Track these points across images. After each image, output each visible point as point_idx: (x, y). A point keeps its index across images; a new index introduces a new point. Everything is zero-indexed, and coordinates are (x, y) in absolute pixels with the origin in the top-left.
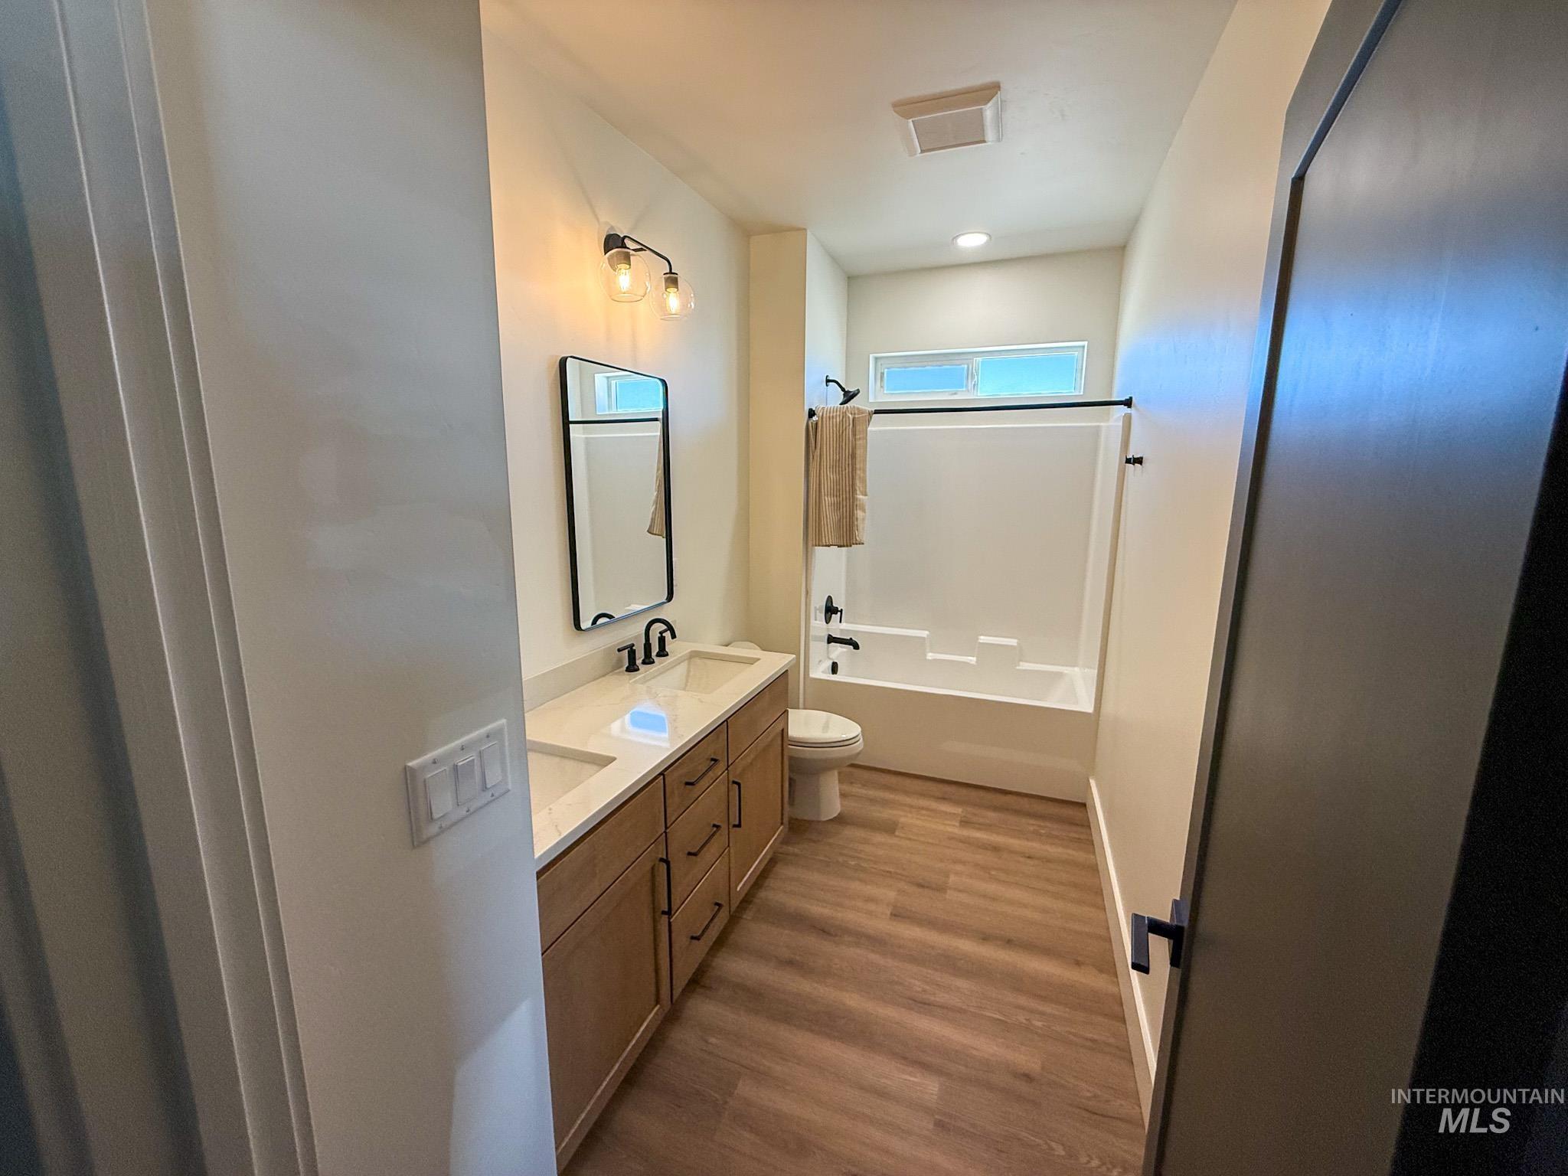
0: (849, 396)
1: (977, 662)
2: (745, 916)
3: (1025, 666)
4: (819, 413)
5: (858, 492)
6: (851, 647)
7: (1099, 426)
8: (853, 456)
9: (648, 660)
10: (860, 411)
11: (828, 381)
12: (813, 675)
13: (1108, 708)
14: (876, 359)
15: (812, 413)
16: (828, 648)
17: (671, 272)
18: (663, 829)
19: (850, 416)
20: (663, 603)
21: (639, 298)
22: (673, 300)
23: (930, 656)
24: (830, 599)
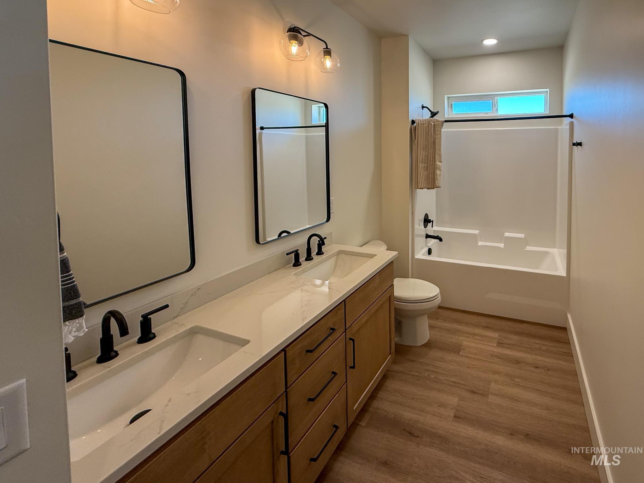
0: (433, 114)
1: (504, 246)
2: (361, 423)
3: (528, 248)
4: (417, 122)
5: (437, 161)
6: (438, 240)
7: (557, 129)
8: (434, 143)
9: (309, 258)
10: (438, 121)
11: (423, 107)
12: (416, 257)
13: (574, 274)
14: (448, 98)
15: (413, 122)
16: (426, 241)
17: (327, 48)
18: (284, 389)
19: (432, 123)
20: (324, 223)
21: (303, 59)
22: (328, 63)
23: (480, 243)
24: (426, 215)
